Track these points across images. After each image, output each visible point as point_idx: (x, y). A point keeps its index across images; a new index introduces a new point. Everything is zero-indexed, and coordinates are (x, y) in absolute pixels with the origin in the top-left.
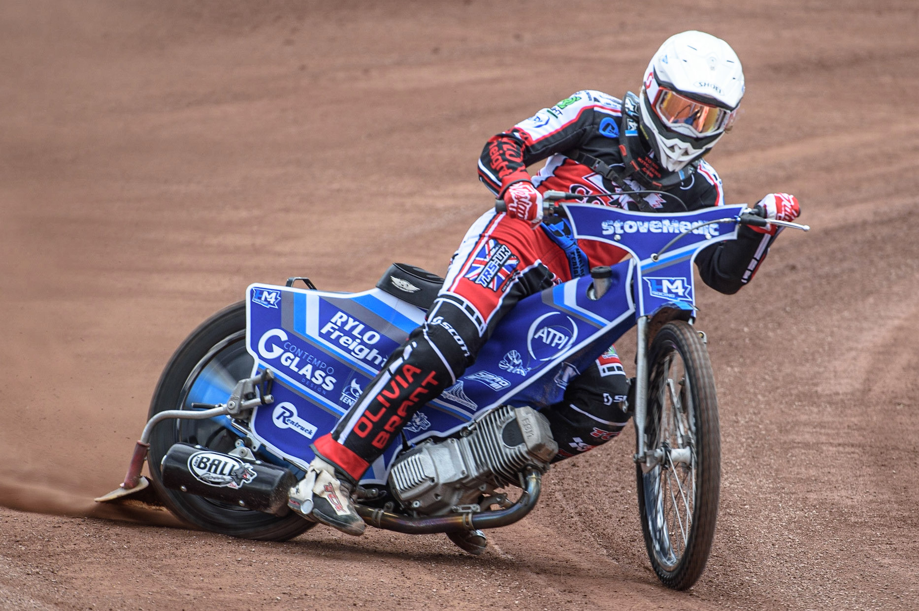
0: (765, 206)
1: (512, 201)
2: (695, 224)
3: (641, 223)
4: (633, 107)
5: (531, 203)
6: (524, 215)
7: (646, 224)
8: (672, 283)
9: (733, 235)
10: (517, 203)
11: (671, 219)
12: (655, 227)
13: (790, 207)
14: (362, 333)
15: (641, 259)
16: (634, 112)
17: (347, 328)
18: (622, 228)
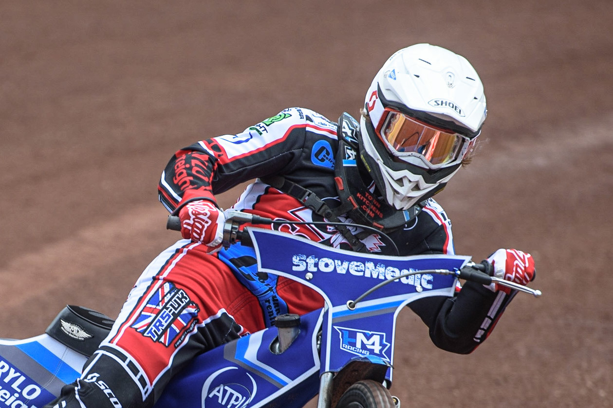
0: (493, 262)
1: (189, 218)
2: (405, 272)
3: (340, 263)
4: (351, 131)
5: (210, 222)
6: (200, 235)
7: (346, 264)
8: (368, 337)
9: (449, 291)
10: (194, 219)
11: (376, 262)
12: (356, 268)
13: (523, 269)
14: (22, 386)
15: (334, 306)
16: (352, 138)
17: (7, 380)
18: (316, 265)
